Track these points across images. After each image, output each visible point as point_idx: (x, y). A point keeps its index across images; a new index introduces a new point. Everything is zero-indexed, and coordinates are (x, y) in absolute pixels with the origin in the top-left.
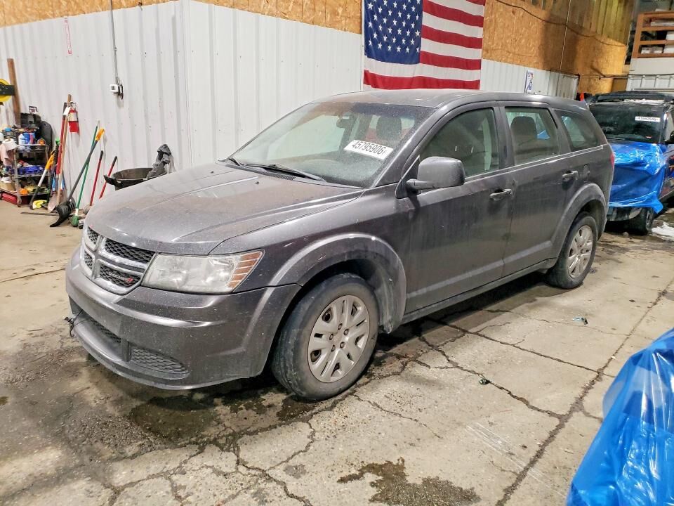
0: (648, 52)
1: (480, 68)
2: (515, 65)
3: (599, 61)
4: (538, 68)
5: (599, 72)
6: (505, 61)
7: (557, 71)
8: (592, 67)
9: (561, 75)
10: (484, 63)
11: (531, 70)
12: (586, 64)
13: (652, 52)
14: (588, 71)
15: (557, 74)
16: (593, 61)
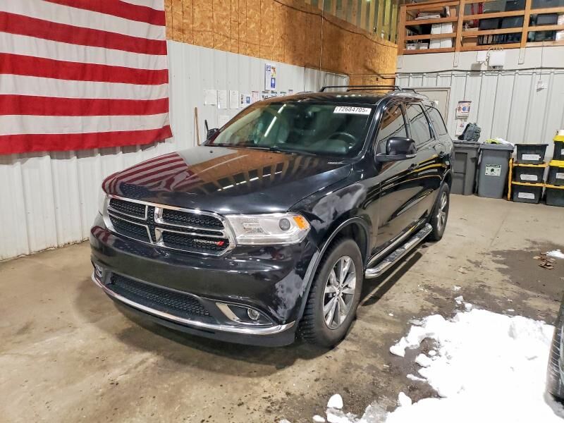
0: (413, 48)
1: (165, 53)
2: (241, 55)
3: (373, 60)
4: (284, 61)
5: (375, 73)
6: (222, 49)
7: (314, 67)
8: (366, 67)
9: (323, 73)
10: (171, 45)
11: (273, 64)
12: (357, 63)
13: (418, 48)
14: (361, 71)
15: (316, 71)
16: (366, 61)
